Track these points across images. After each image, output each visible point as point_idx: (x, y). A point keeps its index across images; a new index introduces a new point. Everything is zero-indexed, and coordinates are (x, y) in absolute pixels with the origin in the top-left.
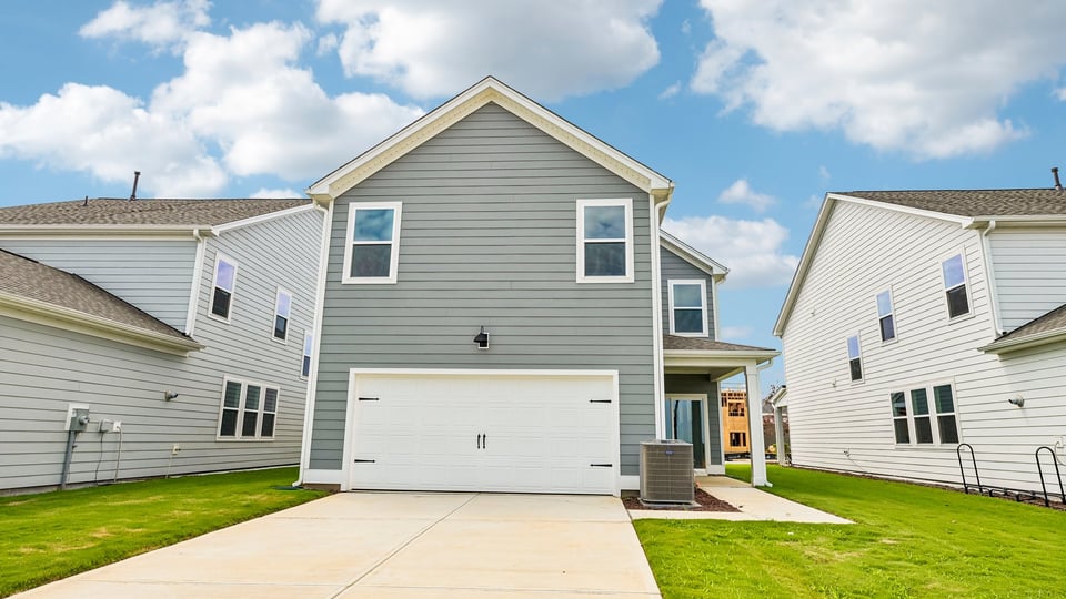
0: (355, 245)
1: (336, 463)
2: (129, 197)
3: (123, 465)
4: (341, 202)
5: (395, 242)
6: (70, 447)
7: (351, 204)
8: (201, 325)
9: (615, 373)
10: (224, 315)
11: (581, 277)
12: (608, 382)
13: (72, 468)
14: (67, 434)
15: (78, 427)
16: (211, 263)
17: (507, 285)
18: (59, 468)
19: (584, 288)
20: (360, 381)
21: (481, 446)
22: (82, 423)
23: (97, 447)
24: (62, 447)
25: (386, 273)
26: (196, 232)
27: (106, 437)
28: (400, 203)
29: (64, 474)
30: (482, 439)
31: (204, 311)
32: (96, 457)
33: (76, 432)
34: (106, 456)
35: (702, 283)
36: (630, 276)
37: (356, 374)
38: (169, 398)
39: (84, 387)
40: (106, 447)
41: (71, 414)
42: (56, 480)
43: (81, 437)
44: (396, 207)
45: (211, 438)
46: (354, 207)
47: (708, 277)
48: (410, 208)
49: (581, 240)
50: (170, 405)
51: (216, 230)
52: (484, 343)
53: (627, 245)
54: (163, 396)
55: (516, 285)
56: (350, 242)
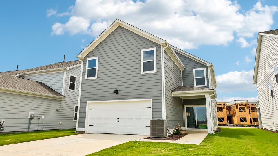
0: (88, 69)
1: (83, 126)
2: (63, 62)
3: (44, 127)
4: (85, 59)
5: (97, 68)
6: (30, 122)
7: (87, 59)
8: (66, 92)
9: (151, 99)
10: (74, 89)
11: (142, 72)
12: (149, 102)
13: (31, 127)
14: (29, 120)
15: (32, 118)
16: (68, 77)
17: (123, 76)
18: (27, 127)
19: (143, 75)
20: (90, 105)
21: (118, 121)
22: (32, 117)
23: (37, 122)
24: (28, 122)
25: (94, 76)
26: (63, 70)
27: (40, 120)
28: (98, 57)
29: (29, 128)
30: (118, 119)
31: (67, 89)
32: (37, 125)
33: (31, 119)
34: (40, 125)
35: (205, 69)
36: (155, 71)
37: (89, 103)
38: (58, 111)
39: (33, 108)
40: (40, 122)
41: (30, 115)
42: (27, 130)
43: (33, 120)
44: (97, 58)
45: (72, 120)
46: (88, 59)
47: (206, 67)
48: (101, 58)
49: (142, 61)
50: (58, 112)
51: (68, 69)
52: (117, 93)
53: (154, 61)
54: (56, 110)
55: (125, 76)
56: (87, 69)
